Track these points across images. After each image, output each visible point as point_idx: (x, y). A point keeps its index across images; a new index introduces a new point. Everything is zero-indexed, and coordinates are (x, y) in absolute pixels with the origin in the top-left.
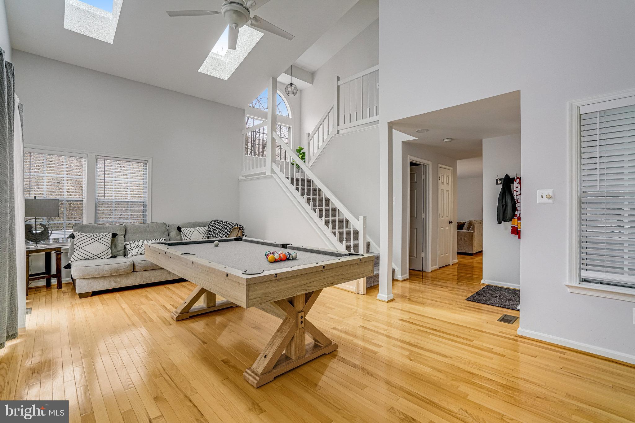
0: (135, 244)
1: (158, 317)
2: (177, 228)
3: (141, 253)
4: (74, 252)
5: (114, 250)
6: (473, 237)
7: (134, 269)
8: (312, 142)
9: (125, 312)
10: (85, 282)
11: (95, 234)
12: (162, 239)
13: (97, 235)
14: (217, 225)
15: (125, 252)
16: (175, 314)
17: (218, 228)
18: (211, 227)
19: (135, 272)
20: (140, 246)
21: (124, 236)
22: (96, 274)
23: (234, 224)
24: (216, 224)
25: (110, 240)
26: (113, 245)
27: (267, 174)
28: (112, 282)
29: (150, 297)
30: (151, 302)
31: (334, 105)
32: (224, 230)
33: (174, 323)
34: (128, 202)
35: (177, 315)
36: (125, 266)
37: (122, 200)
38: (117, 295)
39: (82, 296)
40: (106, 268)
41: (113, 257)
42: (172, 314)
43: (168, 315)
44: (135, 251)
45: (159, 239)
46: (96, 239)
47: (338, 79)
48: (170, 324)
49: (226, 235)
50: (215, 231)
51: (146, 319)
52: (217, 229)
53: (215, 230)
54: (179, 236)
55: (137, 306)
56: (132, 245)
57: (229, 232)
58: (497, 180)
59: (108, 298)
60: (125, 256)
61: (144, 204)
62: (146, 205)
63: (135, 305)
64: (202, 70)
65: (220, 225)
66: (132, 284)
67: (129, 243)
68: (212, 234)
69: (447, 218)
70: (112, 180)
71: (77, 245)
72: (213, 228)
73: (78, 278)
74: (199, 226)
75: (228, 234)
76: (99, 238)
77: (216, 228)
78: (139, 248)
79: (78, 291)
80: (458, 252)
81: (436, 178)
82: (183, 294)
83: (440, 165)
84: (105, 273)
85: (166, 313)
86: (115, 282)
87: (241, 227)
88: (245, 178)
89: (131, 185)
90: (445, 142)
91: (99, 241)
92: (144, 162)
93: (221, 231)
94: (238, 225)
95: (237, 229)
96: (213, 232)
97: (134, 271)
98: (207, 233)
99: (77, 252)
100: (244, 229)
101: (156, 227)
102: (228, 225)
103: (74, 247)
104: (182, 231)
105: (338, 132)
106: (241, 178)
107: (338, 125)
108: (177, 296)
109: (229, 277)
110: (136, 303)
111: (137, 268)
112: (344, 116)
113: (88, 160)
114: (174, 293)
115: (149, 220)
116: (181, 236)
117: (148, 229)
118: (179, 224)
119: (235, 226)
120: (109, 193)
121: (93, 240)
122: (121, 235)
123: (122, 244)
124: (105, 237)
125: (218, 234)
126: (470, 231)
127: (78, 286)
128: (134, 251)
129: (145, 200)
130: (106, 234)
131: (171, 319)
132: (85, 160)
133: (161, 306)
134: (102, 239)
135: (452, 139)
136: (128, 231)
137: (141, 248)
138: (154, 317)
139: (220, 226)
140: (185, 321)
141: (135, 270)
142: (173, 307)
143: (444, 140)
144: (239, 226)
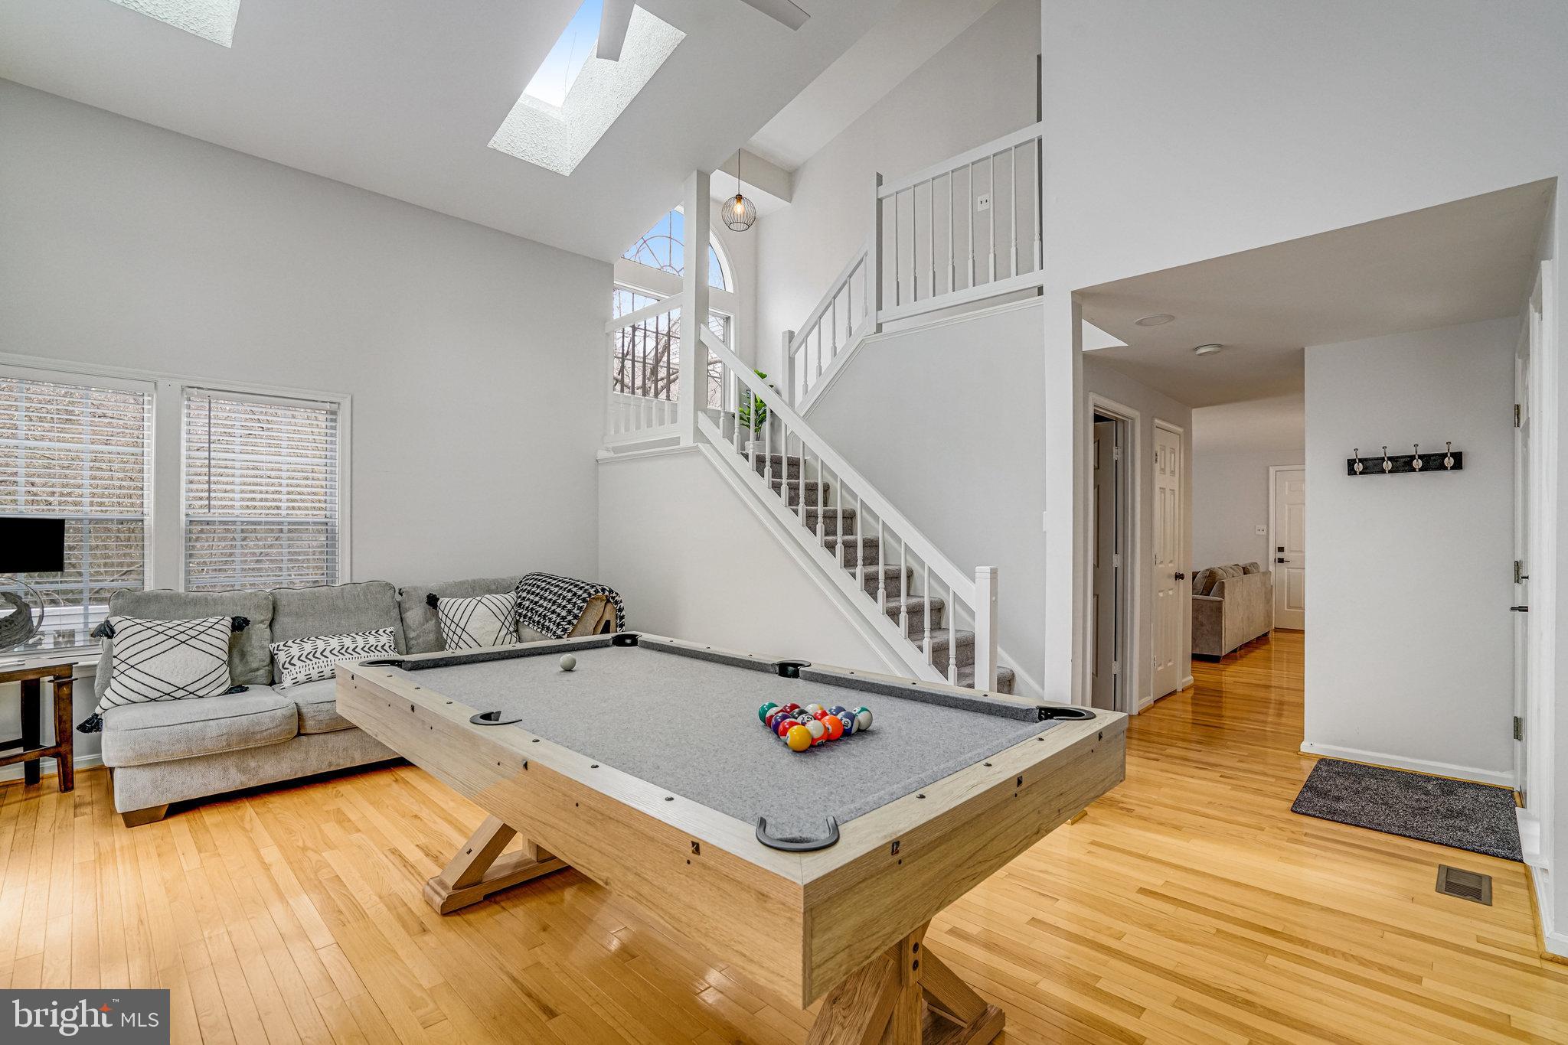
0: (302, 649)
1: (380, 898)
2: (425, 600)
3: (322, 674)
4: (112, 680)
5: (239, 669)
6: (1221, 612)
7: (299, 729)
8: (799, 357)
9: (271, 878)
10: (144, 777)
11: (179, 622)
12: (384, 632)
13: (186, 625)
14: (542, 589)
15: (272, 673)
16: (439, 889)
17: (546, 598)
18: (524, 594)
19: (304, 738)
20: (318, 655)
21: (271, 625)
22: (179, 751)
23: (593, 587)
24: (538, 587)
25: (226, 638)
26: (235, 653)
27: (683, 444)
28: (233, 771)
29: (352, 817)
30: (355, 836)
31: (866, 254)
32: (564, 603)
33: (433, 920)
34: (282, 523)
35: (445, 894)
36: (273, 719)
37: (263, 520)
38: (248, 810)
39: (133, 819)
40: (213, 729)
41: (237, 688)
42: (428, 889)
43: (412, 888)
44: (303, 670)
45: (373, 632)
46: (183, 637)
47: (880, 181)
48: (425, 930)
49: (570, 618)
50: (536, 608)
51: (343, 909)
52: (541, 602)
53: (536, 603)
54: (431, 620)
55: (310, 853)
56: (295, 651)
57: (580, 608)
58: (1351, 463)
59: (216, 825)
60: (272, 683)
61: (328, 530)
62: (333, 531)
63: (304, 849)
64: (500, 141)
65: (552, 588)
66: (295, 775)
67: (284, 645)
68: (529, 614)
69: (1170, 565)
70: (234, 460)
71: (122, 657)
72: (532, 597)
73: (121, 764)
74: (490, 592)
75: (576, 617)
76: (193, 633)
77: (541, 598)
78: (315, 660)
79: (121, 804)
80: (1193, 654)
81: (1151, 458)
82: (452, 804)
83: (1157, 421)
84: (209, 744)
85: (407, 882)
86: (239, 771)
87: (614, 595)
88: (612, 454)
89: (289, 473)
90: (1200, 355)
91: (192, 642)
92: (328, 406)
93: (553, 608)
94: (603, 590)
95: (602, 600)
96: (532, 609)
97: (299, 734)
98: (512, 613)
99: (122, 678)
100: (621, 602)
101: (365, 595)
102: (574, 590)
103: (112, 662)
104: (442, 608)
105: (879, 328)
106: (602, 454)
107: (879, 307)
108: (435, 813)
109: (702, 858)
110: (309, 844)
111: (310, 725)
112: (898, 283)
113: (157, 400)
114: (426, 801)
115: (343, 577)
116: (438, 621)
117: (340, 603)
118: (432, 586)
119: (597, 591)
120: (221, 499)
121: (173, 642)
122: (262, 622)
123: (262, 648)
124: (209, 631)
125: (545, 616)
126: (1211, 598)
127: (121, 791)
128: (299, 671)
129: (331, 518)
130: (214, 620)
131: (424, 905)
132: (150, 398)
133: (388, 854)
134: (201, 637)
135: (1220, 346)
136: (280, 608)
137: (321, 661)
138: (367, 898)
139: (551, 592)
140: (472, 912)
141: (302, 732)
142: (427, 855)
143: (1197, 349)
144: (607, 593)
